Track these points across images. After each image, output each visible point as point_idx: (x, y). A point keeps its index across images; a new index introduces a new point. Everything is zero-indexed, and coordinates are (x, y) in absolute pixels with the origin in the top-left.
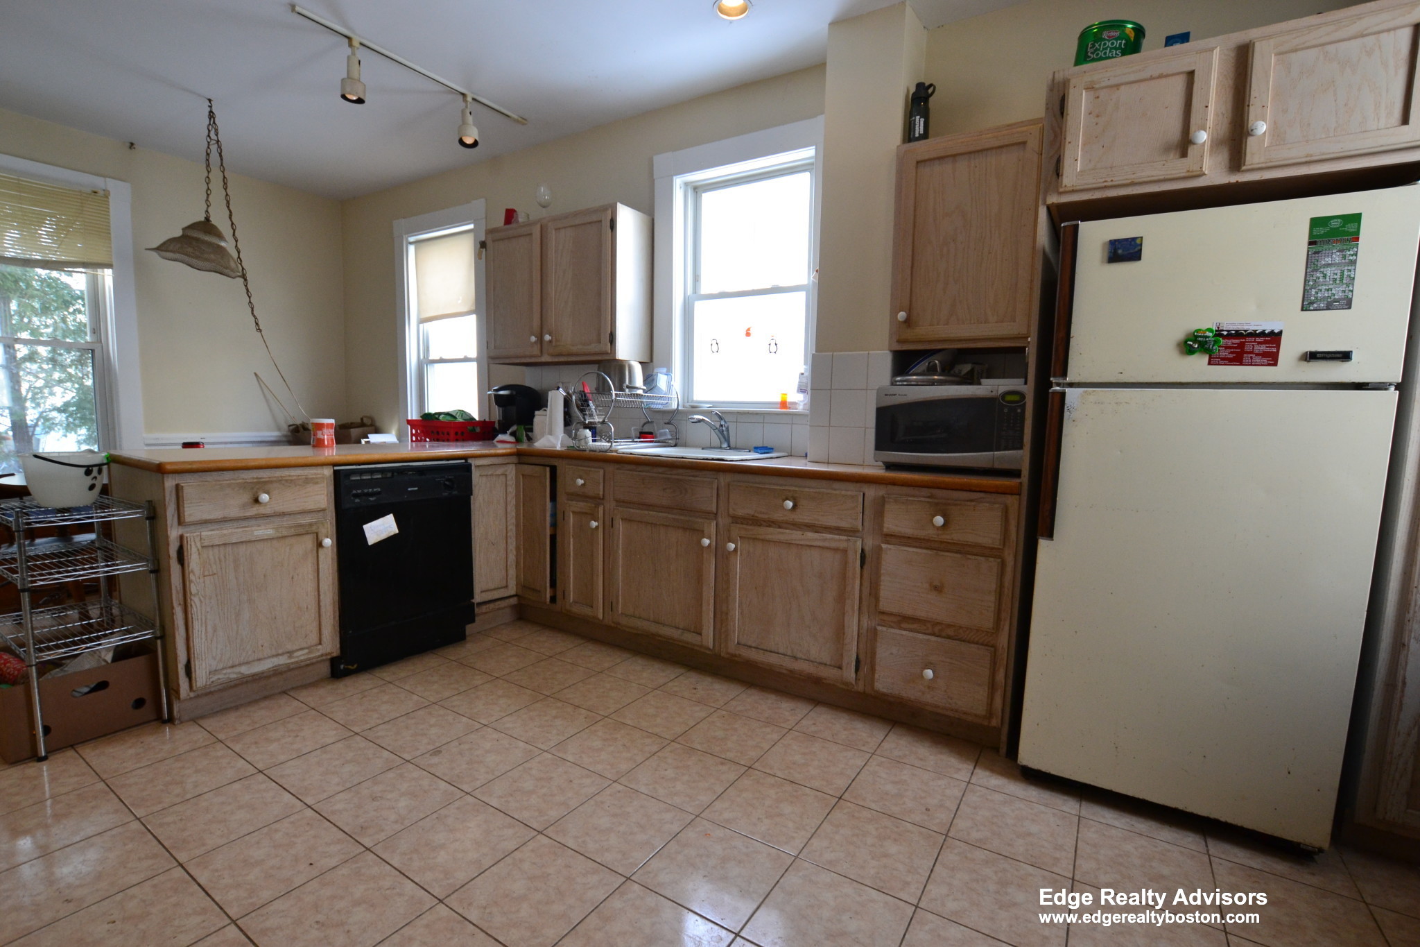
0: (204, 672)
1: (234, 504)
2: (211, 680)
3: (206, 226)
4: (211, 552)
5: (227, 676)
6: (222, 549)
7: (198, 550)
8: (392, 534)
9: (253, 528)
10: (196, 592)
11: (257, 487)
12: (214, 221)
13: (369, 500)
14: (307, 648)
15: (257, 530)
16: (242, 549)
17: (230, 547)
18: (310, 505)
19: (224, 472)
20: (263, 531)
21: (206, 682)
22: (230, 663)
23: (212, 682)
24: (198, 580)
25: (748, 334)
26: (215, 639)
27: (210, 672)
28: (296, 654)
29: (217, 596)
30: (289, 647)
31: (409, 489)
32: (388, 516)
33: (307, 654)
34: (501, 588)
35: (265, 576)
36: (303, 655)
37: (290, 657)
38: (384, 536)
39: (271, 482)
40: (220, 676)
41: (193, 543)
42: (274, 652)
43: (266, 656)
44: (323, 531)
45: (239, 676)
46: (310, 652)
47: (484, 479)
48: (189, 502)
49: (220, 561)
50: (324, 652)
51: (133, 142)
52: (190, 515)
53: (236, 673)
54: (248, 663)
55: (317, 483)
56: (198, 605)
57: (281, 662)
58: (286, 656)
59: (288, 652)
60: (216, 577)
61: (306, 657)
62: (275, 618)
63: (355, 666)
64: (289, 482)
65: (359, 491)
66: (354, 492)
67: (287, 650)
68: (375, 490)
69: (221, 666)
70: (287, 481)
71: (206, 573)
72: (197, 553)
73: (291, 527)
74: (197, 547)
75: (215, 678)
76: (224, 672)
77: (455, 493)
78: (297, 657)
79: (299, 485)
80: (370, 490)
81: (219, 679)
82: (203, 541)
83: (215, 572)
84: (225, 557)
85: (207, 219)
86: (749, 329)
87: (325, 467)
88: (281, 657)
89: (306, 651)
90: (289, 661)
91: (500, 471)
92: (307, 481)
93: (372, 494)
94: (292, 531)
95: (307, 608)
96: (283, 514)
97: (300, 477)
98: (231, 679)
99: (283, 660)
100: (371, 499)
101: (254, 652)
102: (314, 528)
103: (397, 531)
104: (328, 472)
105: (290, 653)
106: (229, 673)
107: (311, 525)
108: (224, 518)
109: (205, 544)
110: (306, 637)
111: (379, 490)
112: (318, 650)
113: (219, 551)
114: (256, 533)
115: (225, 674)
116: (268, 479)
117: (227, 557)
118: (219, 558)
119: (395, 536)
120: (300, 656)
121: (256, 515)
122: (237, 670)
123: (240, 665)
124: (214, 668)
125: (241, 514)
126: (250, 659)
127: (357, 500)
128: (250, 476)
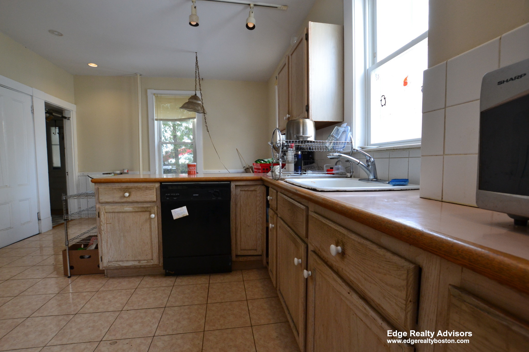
0: (106, 261)
1: (116, 197)
2: (109, 265)
3: (195, 97)
4: (109, 214)
5: (114, 265)
6: (113, 214)
7: (104, 213)
8: (185, 215)
9: (124, 207)
10: (103, 229)
11: (126, 190)
12: (197, 95)
13: (174, 199)
14: (147, 260)
15: (126, 208)
16: (121, 215)
17: (116, 214)
18: (148, 199)
19: (116, 183)
20: (128, 208)
21: (107, 265)
22: (116, 260)
23: (109, 266)
24: (104, 225)
25: (405, 83)
26: (111, 249)
27: (109, 261)
28: (141, 262)
29: (111, 232)
30: (140, 258)
31: (194, 195)
32: (183, 207)
33: (146, 263)
34: (253, 250)
35: (130, 227)
36: (145, 263)
37: (139, 263)
38: (181, 216)
39: (131, 188)
40: (112, 264)
41: (102, 211)
42: (133, 259)
43: (130, 260)
44: (153, 211)
45: (119, 265)
46: (147, 262)
47: (244, 192)
48: (101, 194)
49: (113, 218)
50: (154, 263)
51: (203, 78)
52: (101, 199)
53: (117, 264)
54: (123, 261)
55: (151, 190)
56: (104, 235)
57: (136, 264)
58: (137, 262)
59: (139, 260)
60: (111, 225)
61: (146, 264)
62: (134, 245)
63: (173, 272)
64: (139, 189)
65: (169, 194)
66: (167, 194)
67: (139, 259)
68: (176, 194)
69: (113, 260)
70: (138, 188)
71: (108, 223)
72: (103, 215)
73: (139, 208)
74: (103, 212)
75: (110, 264)
76: (113, 263)
77: (220, 198)
78: (142, 263)
79: (143, 190)
80: (174, 194)
81: (111, 265)
82: (105, 210)
83: (111, 223)
84: (114, 217)
85: (196, 94)
86: (406, 79)
87: (156, 183)
88: (135, 262)
89: (146, 261)
90: (138, 264)
91: (252, 188)
92: (147, 188)
93: (175, 196)
94: (140, 210)
95: (147, 243)
96: (137, 202)
97: (144, 187)
98: (116, 266)
99: (136, 263)
100: (175, 198)
101: (126, 257)
102: (149, 209)
103: (188, 214)
104: (157, 185)
105: (139, 261)
106: (115, 264)
107: (148, 207)
108: (113, 201)
109: (106, 211)
110: (147, 255)
111: (179, 194)
112: (151, 262)
113: (112, 215)
114: (125, 209)
115: (114, 264)
116: (131, 187)
117: (115, 217)
118: (112, 217)
119: (187, 216)
120: (144, 263)
121: (126, 201)
122: (118, 263)
123: (120, 261)
124: (110, 260)
125: (120, 201)
126: (124, 260)
127: (168, 199)
128: (124, 185)
